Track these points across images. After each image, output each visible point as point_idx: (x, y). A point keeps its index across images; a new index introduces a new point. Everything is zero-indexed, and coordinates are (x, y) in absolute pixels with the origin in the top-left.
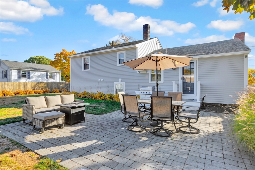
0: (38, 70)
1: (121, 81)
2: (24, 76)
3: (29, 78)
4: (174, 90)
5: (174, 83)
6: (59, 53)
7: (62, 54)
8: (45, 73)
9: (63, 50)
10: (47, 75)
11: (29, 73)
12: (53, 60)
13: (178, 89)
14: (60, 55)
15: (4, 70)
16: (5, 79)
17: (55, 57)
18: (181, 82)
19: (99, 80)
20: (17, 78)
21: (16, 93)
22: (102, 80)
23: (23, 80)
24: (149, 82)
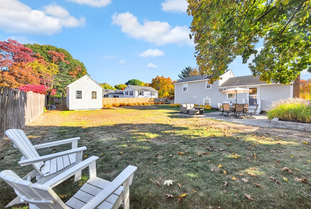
0: (147, 90)
1: (209, 98)
2: (140, 94)
3: (143, 95)
4: (244, 102)
5: (243, 100)
6: (155, 78)
7: (156, 79)
8: (150, 92)
9: (157, 76)
10: (151, 93)
11: (143, 92)
12: (151, 83)
13: (246, 102)
14: (155, 80)
15: (131, 91)
16: (131, 96)
17: (152, 81)
18: (248, 99)
19: (194, 97)
20: (137, 96)
21: (143, 104)
22: (196, 97)
23: (140, 96)
24: (227, 99)
